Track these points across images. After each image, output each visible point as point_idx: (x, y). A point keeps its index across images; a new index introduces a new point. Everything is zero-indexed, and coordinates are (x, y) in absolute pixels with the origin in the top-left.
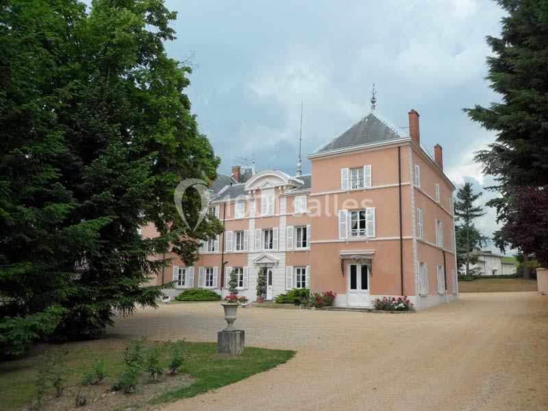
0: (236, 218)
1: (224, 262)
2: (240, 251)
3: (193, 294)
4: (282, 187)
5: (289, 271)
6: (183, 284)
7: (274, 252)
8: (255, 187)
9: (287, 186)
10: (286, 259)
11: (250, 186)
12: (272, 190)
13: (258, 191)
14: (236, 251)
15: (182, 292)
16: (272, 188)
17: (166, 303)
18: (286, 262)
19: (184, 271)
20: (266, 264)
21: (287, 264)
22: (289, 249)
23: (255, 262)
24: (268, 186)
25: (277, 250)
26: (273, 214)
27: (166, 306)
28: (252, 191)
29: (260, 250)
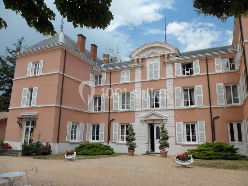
0: (121, 82)
1: (110, 119)
2: (126, 110)
3: (89, 148)
4: (168, 55)
5: (179, 126)
6: (75, 139)
7: (162, 110)
8: (141, 56)
9: (173, 54)
10: (175, 116)
11: (136, 56)
12: (157, 59)
13: (143, 59)
14: (121, 110)
15: (77, 146)
16: (157, 57)
17: (70, 160)
18: (175, 118)
19: (76, 126)
20: (154, 120)
21: (176, 120)
22: (177, 107)
23: (143, 119)
24: (153, 55)
25: (165, 108)
26: (159, 78)
27: (71, 163)
28: (138, 60)
29: (147, 109)
